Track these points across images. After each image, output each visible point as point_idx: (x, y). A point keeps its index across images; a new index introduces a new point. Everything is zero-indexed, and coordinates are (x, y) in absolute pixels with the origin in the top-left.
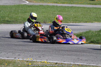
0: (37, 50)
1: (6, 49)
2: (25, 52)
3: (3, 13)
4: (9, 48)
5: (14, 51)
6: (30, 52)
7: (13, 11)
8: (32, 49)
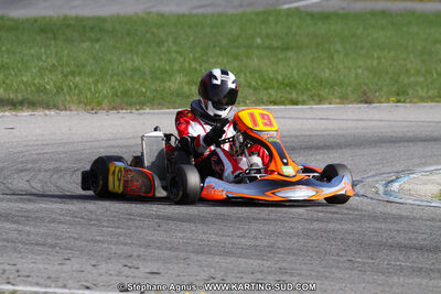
0: (265, 242)
1: (103, 242)
2: (192, 255)
3: (169, 52)
4: (119, 235)
5: (135, 254)
6: (217, 259)
7: (224, 42)
8: (237, 241)
